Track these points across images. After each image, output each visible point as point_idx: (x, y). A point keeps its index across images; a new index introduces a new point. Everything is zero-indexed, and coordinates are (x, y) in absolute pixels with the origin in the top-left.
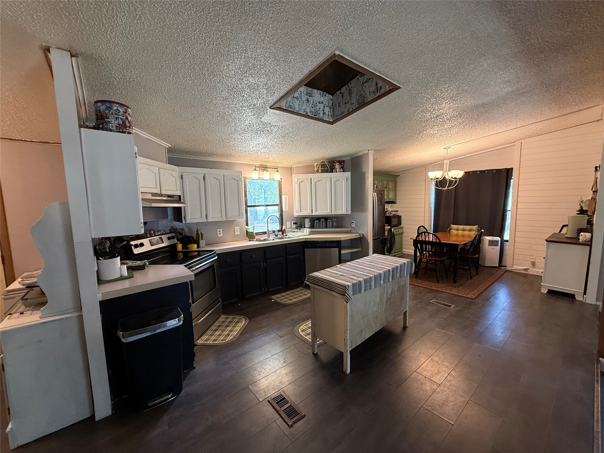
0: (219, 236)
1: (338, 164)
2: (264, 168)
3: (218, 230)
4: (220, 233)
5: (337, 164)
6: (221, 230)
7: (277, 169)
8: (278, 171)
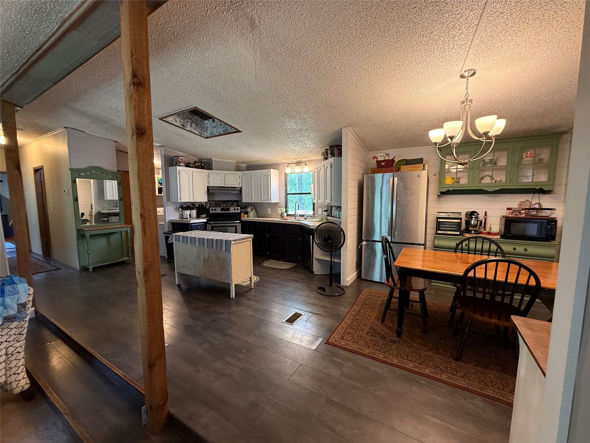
0: (268, 213)
1: (337, 148)
2: (298, 163)
3: (268, 209)
4: (269, 211)
5: (335, 149)
6: (270, 209)
7: (305, 162)
8: (306, 165)
